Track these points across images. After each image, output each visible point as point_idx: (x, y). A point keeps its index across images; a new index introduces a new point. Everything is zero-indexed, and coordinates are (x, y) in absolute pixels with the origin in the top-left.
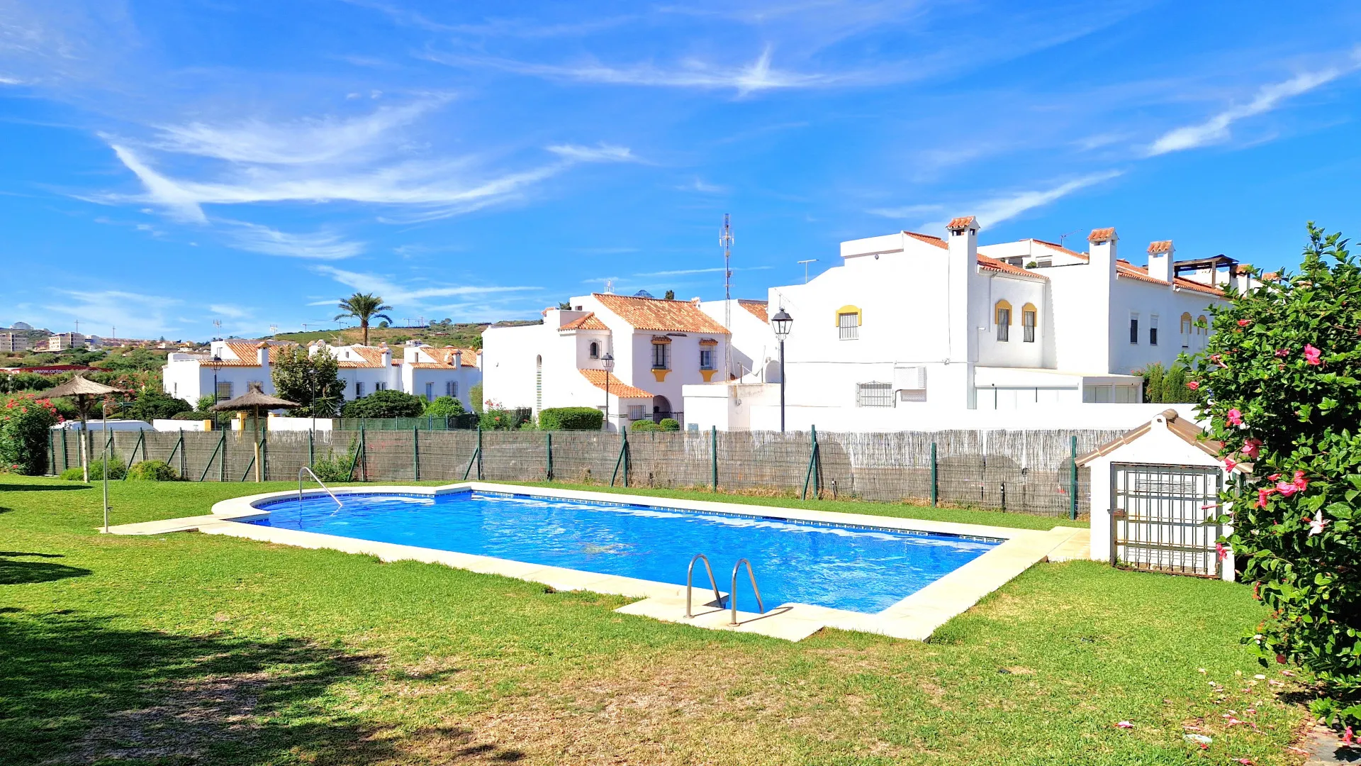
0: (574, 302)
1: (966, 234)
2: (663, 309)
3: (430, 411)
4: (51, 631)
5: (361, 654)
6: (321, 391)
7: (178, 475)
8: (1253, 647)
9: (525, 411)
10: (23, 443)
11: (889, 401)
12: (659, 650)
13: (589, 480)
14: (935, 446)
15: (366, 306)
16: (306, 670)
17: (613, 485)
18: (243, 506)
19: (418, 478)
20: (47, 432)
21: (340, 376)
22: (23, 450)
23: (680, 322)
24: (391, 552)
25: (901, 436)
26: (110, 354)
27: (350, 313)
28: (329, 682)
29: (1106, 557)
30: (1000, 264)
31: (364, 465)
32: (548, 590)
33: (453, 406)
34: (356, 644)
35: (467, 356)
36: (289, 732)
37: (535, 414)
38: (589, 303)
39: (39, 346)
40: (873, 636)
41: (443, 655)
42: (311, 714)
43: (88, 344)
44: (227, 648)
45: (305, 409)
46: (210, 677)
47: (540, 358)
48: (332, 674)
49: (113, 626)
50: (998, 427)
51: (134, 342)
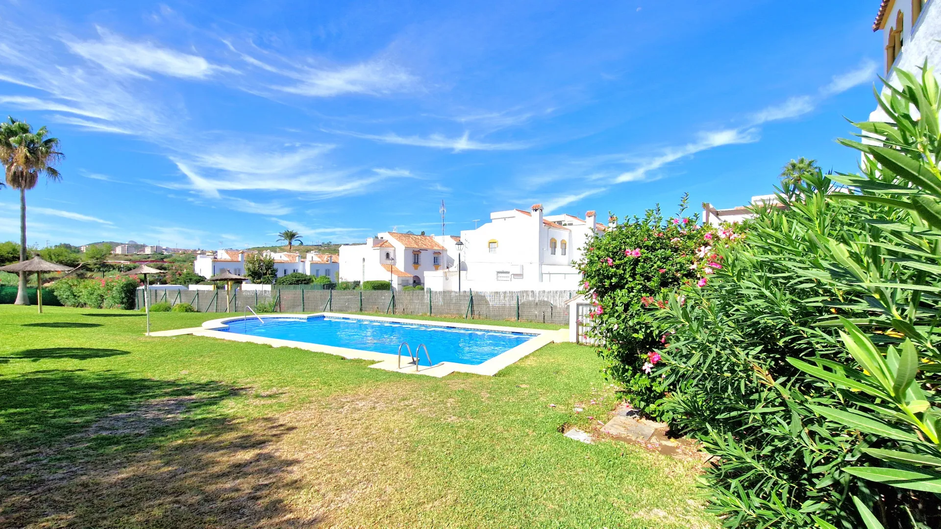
0: (380, 235)
1: (538, 211)
2: (418, 239)
3: (317, 281)
4: (97, 379)
5: (243, 387)
6: (266, 273)
7: (196, 310)
8: (603, 373)
9: (357, 282)
10: (123, 295)
11: (509, 279)
12: (379, 383)
13: (378, 312)
14: (518, 296)
15: (291, 236)
16: (214, 394)
17: (387, 314)
18: (218, 323)
19: (303, 311)
20: (135, 290)
21: (275, 267)
22: (123, 298)
23: (425, 245)
24: (277, 343)
25: (505, 293)
26: (174, 255)
27: (283, 238)
28: (223, 399)
29: (575, 341)
30: (553, 224)
31: (280, 306)
32: (343, 359)
33: (327, 280)
34: (241, 383)
35: (334, 258)
36: (193, 421)
37: (361, 283)
38: (386, 236)
39: (140, 251)
40: (473, 374)
41: (281, 387)
42: (208, 413)
43: (164, 251)
44: (180, 385)
45: (259, 281)
46: (167, 398)
47: (364, 259)
48: (226, 396)
49: (129, 377)
50: (542, 289)
51: (185, 250)
